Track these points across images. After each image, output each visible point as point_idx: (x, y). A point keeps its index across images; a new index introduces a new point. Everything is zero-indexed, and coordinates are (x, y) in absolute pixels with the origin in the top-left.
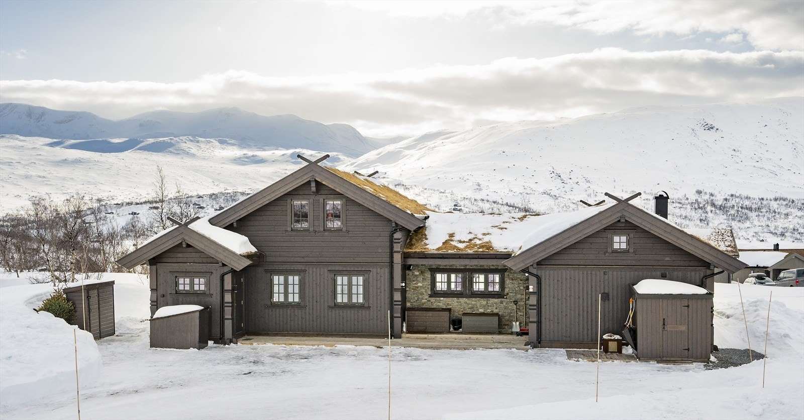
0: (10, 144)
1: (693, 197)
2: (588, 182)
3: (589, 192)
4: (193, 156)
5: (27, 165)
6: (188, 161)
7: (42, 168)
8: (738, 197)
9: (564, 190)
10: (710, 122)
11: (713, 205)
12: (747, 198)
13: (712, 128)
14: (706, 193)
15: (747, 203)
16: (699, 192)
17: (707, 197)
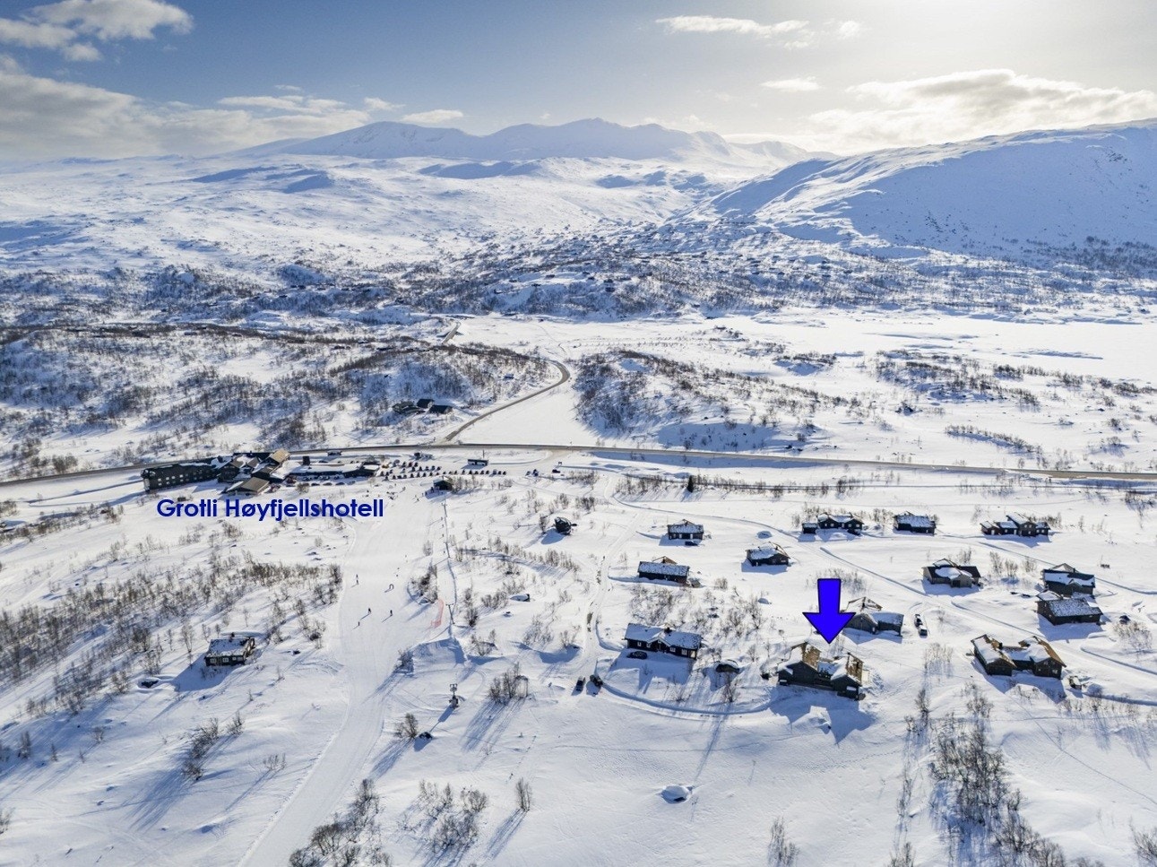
0: (397, 176)
1: (1081, 246)
2: (967, 229)
3: (964, 243)
4: (560, 179)
5: (415, 199)
6: (557, 187)
7: (428, 202)
8: (1134, 246)
9: (937, 239)
10: (1118, 152)
11: (1103, 257)
12: (1146, 247)
13: (1120, 158)
14: (1098, 241)
15: (1142, 254)
16: (1090, 239)
17: (1097, 246)
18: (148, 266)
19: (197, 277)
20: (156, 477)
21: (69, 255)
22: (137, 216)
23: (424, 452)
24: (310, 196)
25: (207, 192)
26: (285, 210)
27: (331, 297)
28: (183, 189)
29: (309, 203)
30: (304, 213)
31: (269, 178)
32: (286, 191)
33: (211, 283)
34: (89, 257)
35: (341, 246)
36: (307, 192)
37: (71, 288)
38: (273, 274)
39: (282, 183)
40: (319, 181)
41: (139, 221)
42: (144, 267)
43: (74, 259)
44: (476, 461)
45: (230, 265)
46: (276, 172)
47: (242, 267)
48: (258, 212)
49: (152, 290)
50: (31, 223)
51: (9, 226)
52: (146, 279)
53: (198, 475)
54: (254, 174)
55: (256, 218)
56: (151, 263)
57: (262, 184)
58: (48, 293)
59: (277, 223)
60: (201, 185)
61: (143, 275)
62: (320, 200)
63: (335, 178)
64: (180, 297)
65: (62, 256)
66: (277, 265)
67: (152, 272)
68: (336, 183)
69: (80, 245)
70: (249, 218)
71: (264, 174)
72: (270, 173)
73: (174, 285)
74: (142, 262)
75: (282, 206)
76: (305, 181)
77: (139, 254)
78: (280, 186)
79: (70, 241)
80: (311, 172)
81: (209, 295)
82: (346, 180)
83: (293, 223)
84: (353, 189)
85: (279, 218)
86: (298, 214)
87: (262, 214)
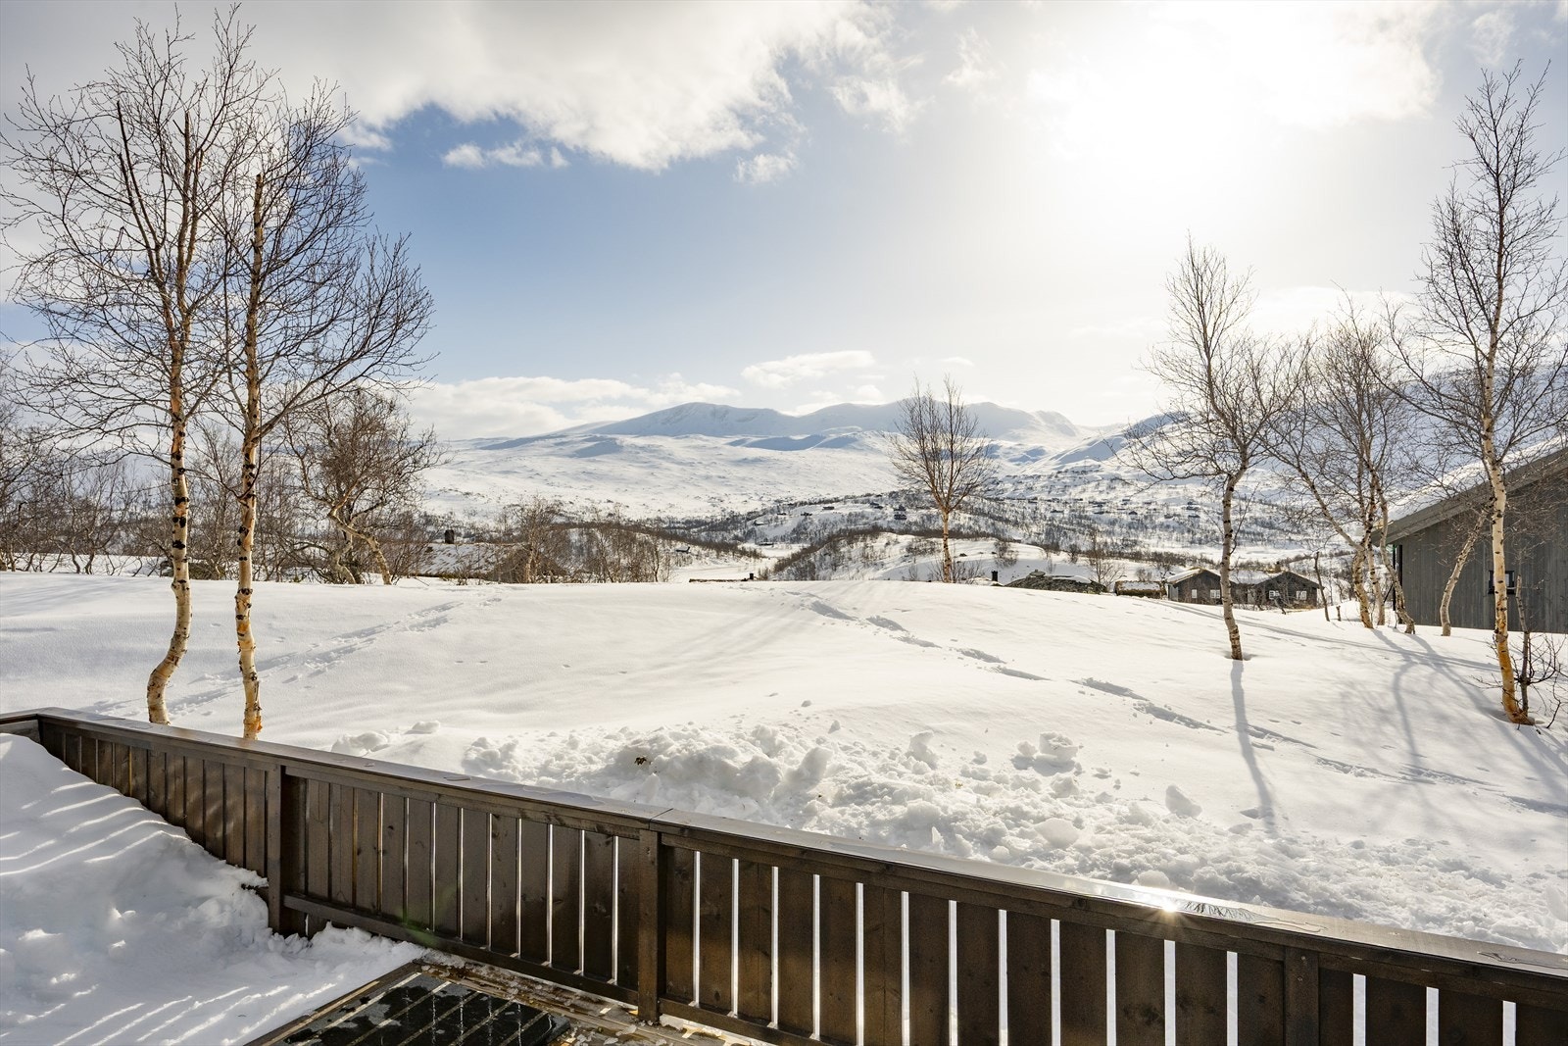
6: (871, 458)
24: (594, 461)
25: (489, 458)
26: (564, 473)
28: (465, 456)
29: (591, 467)
30: (583, 476)
31: (555, 445)
32: (570, 457)
35: (609, 501)
36: (593, 458)
39: (567, 449)
40: (605, 447)
46: (564, 440)
48: (533, 474)
54: (541, 442)
55: (531, 479)
57: (547, 450)
59: (548, 483)
60: (487, 452)
62: (605, 464)
63: (624, 444)
68: (624, 449)
71: (552, 441)
72: (558, 440)
75: (561, 470)
76: (592, 447)
78: (562, 452)
80: (600, 439)
82: (636, 447)
83: (569, 485)
84: (641, 455)
85: (553, 480)
86: (576, 477)
87: (537, 476)
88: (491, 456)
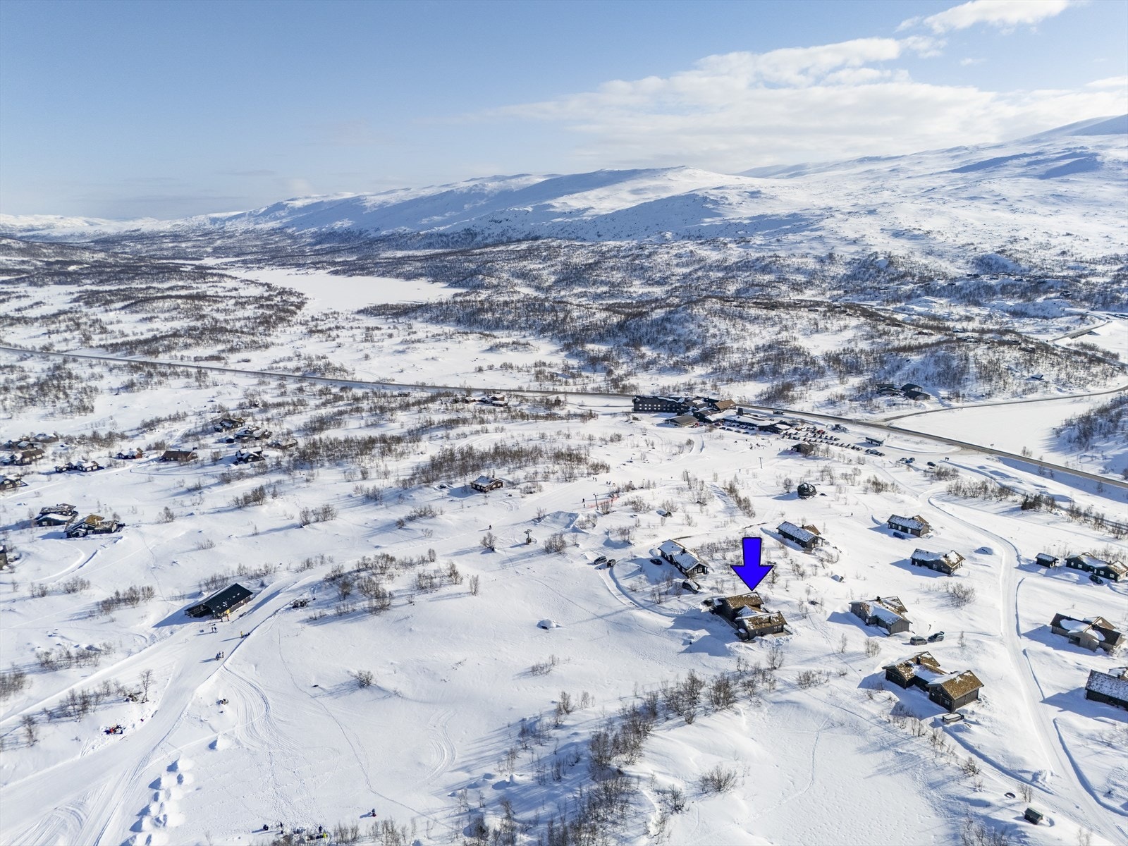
18: (857, 252)
19: (891, 263)
20: (639, 403)
21: (801, 242)
22: (872, 208)
23: (843, 425)
24: (1067, 181)
25: (960, 182)
26: (1032, 197)
27: (998, 288)
28: (938, 180)
29: (1062, 188)
30: (1051, 200)
31: (1029, 164)
32: (1041, 177)
33: (901, 269)
34: (815, 244)
35: (1068, 234)
36: (1065, 178)
37: (787, 269)
38: (968, 262)
39: (1041, 169)
40: (1085, 164)
41: (872, 212)
42: (853, 254)
43: (803, 245)
44: (872, 440)
45: (930, 253)
46: (1040, 157)
47: (941, 256)
48: (999, 199)
49: (849, 273)
50: (789, 216)
51: (774, 218)
52: (849, 263)
53: (666, 407)
54: (1015, 162)
55: (995, 207)
56: (860, 250)
57: (1019, 170)
58: (770, 272)
59: (1014, 211)
60: (958, 175)
61: (848, 260)
62: (1080, 185)
63: (1106, 160)
64: (867, 280)
65: (796, 243)
66: (978, 254)
67: (857, 258)
68: (1106, 166)
69: (813, 233)
70: (989, 206)
71: (1027, 160)
72: (1033, 158)
73: (868, 269)
74: (853, 249)
75: (1030, 193)
76: (1068, 165)
77: (855, 242)
78: (1034, 172)
79: (808, 230)
80: (1081, 155)
81: (892, 280)
82: (1119, 162)
83: (1033, 210)
84: (1123, 171)
85: (1019, 205)
86: (1043, 201)
87: (1003, 202)
88: (962, 179)
